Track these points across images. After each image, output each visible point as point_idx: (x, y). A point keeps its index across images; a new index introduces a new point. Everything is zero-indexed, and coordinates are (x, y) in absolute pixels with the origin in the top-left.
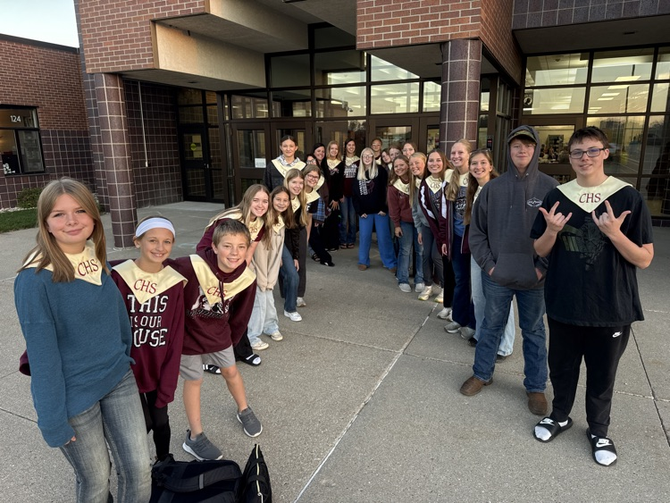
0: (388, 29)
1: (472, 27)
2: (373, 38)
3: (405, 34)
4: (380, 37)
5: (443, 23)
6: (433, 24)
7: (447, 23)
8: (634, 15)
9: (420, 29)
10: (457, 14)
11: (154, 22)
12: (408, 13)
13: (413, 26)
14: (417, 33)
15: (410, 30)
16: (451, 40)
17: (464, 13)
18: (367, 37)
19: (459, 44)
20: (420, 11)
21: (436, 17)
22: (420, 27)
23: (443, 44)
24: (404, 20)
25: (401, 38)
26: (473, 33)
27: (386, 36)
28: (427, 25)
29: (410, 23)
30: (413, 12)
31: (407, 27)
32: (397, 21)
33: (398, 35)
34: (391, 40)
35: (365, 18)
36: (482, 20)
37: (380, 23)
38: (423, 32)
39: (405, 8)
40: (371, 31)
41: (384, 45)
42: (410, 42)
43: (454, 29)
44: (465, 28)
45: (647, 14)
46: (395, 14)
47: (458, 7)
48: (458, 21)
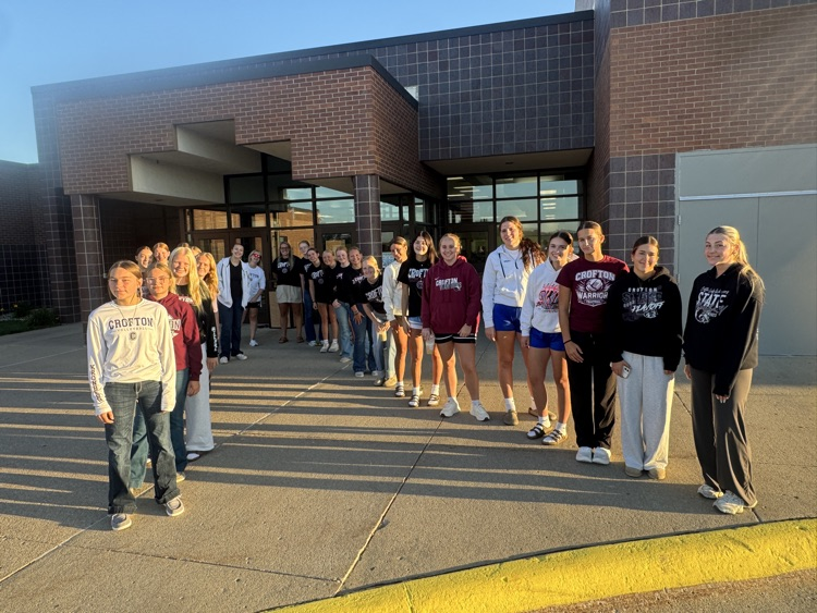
0: (314, 167)
1: (370, 167)
2: (304, 172)
3: (326, 170)
4: (308, 172)
5: (351, 164)
6: (344, 164)
7: (353, 164)
9: (336, 167)
10: (359, 158)
11: (129, 155)
12: (327, 156)
13: (331, 165)
14: (334, 170)
15: (329, 168)
16: (357, 175)
17: (363, 158)
18: (300, 172)
19: (363, 178)
20: (335, 155)
21: (346, 159)
23: (353, 177)
24: (325, 161)
25: (323, 173)
26: (370, 171)
27: (313, 171)
28: (340, 165)
29: (329, 163)
30: (331, 156)
31: (327, 166)
32: (320, 162)
33: (321, 171)
34: (317, 173)
35: (298, 159)
36: (376, 163)
37: (308, 163)
38: (338, 169)
39: (325, 153)
40: (302, 168)
41: (312, 177)
42: (329, 176)
43: (358, 168)
44: (365, 167)
45: (509, 153)
46: (318, 157)
47: (360, 154)
48: (360, 163)
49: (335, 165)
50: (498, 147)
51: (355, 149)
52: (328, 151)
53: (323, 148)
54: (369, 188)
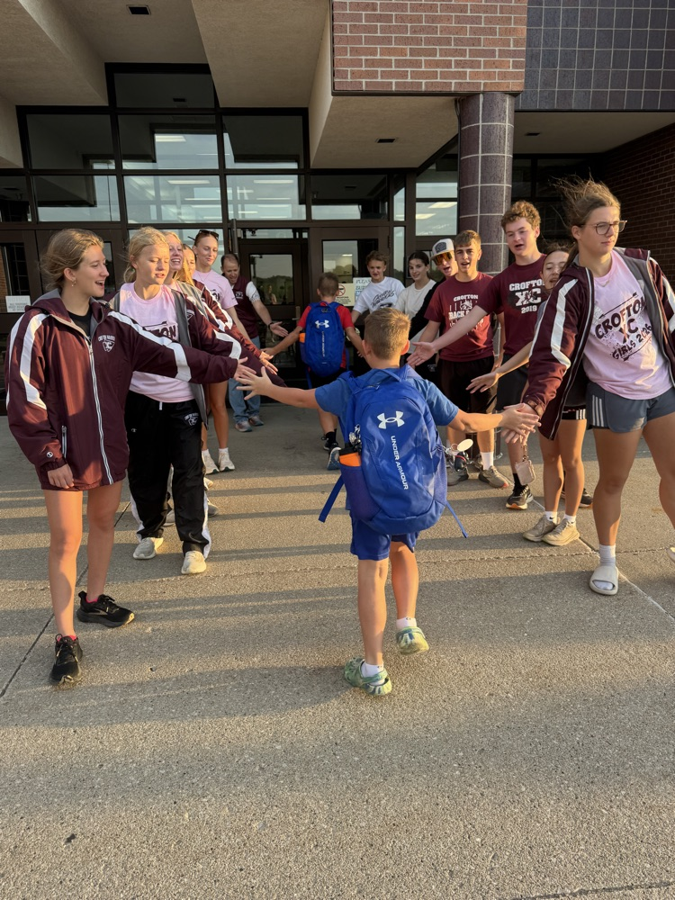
0: (388, 63)
1: (515, 76)
2: (362, 75)
3: (415, 75)
4: (374, 75)
5: (472, 64)
6: (458, 64)
7: (478, 65)
8: (568, 108)
9: (439, 70)
10: (492, 53)
12: (418, 41)
13: (428, 64)
14: (434, 75)
15: (423, 69)
16: (484, 93)
17: (502, 53)
18: (353, 73)
19: (495, 99)
20: (439, 41)
21: (463, 53)
22: (438, 66)
23: (471, 96)
24: (413, 52)
25: (409, 80)
26: (516, 84)
27: (384, 74)
28: (448, 64)
29: (423, 58)
30: (428, 41)
31: (418, 64)
32: (402, 52)
33: (404, 75)
34: (394, 81)
37: (374, 52)
38: (444, 75)
39: (415, 32)
40: (359, 63)
41: (380, 89)
42: (423, 88)
43: (489, 75)
44: (504, 75)
45: (581, 108)
46: (399, 41)
47: (494, 43)
48: (494, 64)
49: (437, 64)
50: (565, 96)
51: (483, 31)
52: (422, 30)
53: (412, 20)
54: (507, 124)
